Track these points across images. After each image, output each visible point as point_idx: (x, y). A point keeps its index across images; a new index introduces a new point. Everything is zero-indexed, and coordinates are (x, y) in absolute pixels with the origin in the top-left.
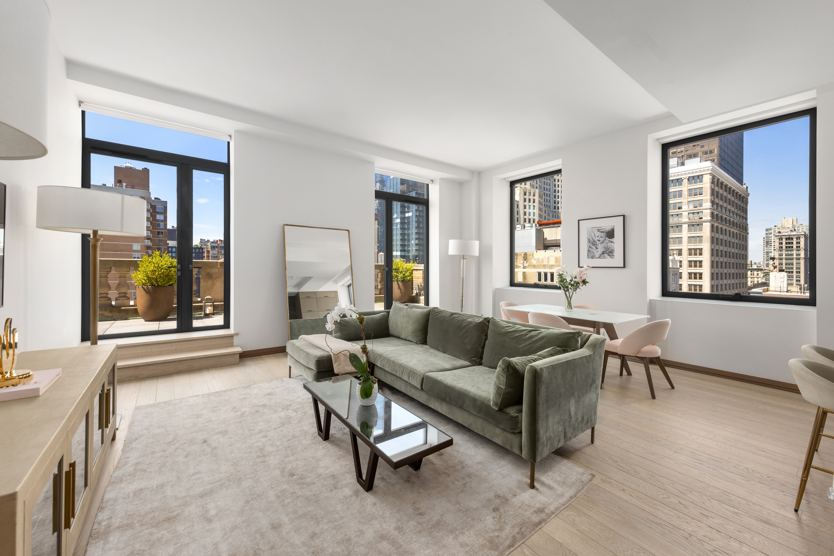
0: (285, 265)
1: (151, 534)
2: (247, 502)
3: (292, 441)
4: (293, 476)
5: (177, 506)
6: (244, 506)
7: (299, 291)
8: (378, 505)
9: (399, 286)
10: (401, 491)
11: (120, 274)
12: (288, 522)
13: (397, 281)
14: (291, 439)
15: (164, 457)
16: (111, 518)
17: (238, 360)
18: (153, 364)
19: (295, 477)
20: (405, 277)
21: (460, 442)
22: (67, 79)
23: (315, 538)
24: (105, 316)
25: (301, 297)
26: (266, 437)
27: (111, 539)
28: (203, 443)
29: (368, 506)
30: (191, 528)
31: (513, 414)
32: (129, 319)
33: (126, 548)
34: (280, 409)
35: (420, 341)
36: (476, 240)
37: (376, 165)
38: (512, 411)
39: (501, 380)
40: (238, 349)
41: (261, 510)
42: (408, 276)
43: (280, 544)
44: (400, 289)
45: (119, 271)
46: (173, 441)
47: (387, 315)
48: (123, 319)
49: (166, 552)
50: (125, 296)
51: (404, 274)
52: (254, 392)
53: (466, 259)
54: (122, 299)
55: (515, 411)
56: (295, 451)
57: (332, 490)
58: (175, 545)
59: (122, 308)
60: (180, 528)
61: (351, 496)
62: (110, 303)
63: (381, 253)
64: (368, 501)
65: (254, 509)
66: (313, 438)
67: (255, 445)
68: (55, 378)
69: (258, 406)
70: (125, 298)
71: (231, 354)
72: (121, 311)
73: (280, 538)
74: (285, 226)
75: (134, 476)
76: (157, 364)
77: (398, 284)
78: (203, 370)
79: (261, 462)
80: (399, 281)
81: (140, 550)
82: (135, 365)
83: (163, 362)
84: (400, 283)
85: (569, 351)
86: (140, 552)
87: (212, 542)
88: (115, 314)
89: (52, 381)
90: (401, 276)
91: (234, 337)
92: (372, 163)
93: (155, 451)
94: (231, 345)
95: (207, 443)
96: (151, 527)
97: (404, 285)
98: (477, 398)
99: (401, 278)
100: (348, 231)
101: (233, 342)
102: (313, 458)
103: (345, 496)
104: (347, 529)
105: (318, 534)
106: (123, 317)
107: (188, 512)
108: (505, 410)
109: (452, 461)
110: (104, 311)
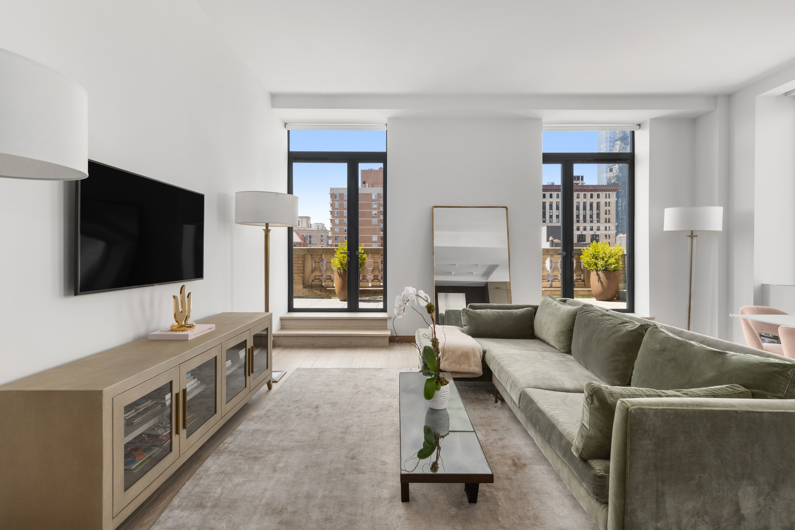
0: (433, 249)
1: (240, 464)
2: (307, 467)
3: (377, 427)
4: (353, 460)
5: (266, 450)
6: (303, 469)
7: (489, 280)
8: (402, 520)
9: (599, 278)
10: (436, 517)
11: (327, 260)
12: (320, 497)
13: (597, 271)
14: (377, 425)
15: (285, 411)
16: (231, 443)
17: (388, 343)
18: (324, 336)
19: (354, 461)
20: (608, 265)
21: (556, 493)
22: (272, 109)
23: (328, 522)
24: (317, 294)
25: (490, 287)
26: (359, 417)
27: (221, 457)
28: (315, 408)
29: (393, 516)
30: (262, 470)
31: (598, 471)
32: (331, 298)
33: (223, 467)
34: (388, 396)
35: (563, 348)
36: (719, 206)
37: (544, 120)
38: (597, 466)
39: (585, 414)
40: (388, 333)
41: (310, 478)
42: (614, 264)
43: (302, 512)
44: (601, 282)
45: (326, 258)
46: (299, 400)
47: (532, 310)
48: (328, 298)
49: (238, 480)
50: (330, 279)
51: (607, 261)
52: (380, 375)
53: (696, 236)
54: (328, 281)
55: (602, 469)
56: (372, 437)
57: (373, 486)
58: (245, 478)
59: (327, 289)
60: (257, 467)
61: (385, 499)
62: (321, 284)
63: (621, 235)
64: (396, 511)
65: (307, 475)
66: (395, 431)
67: (347, 422)
68: (207, 330)
69: (374, 388)
70: (330, 281)
71: (381, 337)
72: (327, 291)
73: (305, 508)
74: (435, 209)
75: (261, 419)
76: (326, 336)
77: (598, 275)
78: (359, 348)
79: (340, 438)
80: (600, 270)
81: (227, 472)
82: (311, 335)
83: (330, 335)
84: (600, 273)
85: (768, 396)
86: (227, 474)
87: (265, 487)
88: (323, 293)
89: (203, 332)
90: (601, 263)
91: (388, 321)
92: (538, 120)
93: (283, 405)
94: (385, 328)
95: (317, 409)
96: (243, 459)
97: (607, 277)
98: (565, 434)
99: (603, 267)
100: (506, 208)
101: (387, 326)
102: (381, 449)
103: (379, 497)
104: (358, 528)
105: (333, 519)
106: (328, 296)
107: (268, 458)
108: (590, 461)
109: (525, 511)
110: (316, 290)
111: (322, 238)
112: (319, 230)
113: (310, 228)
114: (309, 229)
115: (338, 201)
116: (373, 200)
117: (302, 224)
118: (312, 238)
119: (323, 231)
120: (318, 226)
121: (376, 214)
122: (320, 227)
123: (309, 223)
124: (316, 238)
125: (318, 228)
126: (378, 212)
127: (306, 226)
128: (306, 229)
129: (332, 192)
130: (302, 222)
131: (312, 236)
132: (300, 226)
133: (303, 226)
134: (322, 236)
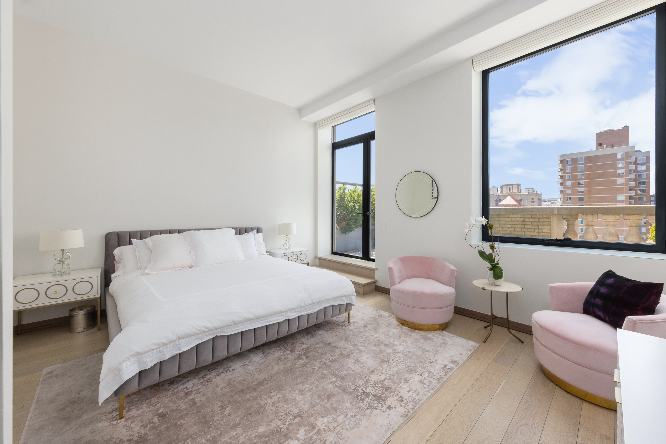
111: (532, 201)
112: (529, 194)
113: (521, 192)
114: (519, 193)
115: (570, 165)
116: (619, 160)
117: (513, 190)
118: (523, 201)
119: (534, 195)
120: (529, 191)
121: (623, 173)
122: (531, 192)
123: (519, 188)
124: (526, 201)
125: (529, 192)
126: (625, 171)
127: (517, 192)
128: (516, 194)
129: (563, 158)
130: (513, 189)
131: (523, 199)
132: (511, 191)
133: (514, 192)
134: (533, 199)
